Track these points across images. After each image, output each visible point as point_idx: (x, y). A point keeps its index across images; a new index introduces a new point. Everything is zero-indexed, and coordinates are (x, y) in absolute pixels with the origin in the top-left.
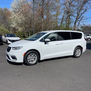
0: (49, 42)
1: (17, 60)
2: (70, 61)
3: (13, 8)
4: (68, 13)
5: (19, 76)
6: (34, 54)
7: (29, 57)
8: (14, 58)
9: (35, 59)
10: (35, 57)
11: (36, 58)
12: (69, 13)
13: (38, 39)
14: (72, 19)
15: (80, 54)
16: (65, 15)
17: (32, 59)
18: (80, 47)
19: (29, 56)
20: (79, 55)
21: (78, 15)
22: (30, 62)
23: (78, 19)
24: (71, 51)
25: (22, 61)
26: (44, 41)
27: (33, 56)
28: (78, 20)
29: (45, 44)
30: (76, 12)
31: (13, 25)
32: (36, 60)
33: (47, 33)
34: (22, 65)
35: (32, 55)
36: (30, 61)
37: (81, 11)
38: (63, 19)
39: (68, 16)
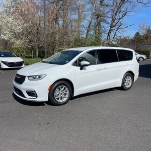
0: (86, 67)
1: (37, 96)
2: (119, 96)
3: (4, 6)
4: (98, 16)
5: (48, 123)
6: (64, 87)
7: (57, 92)
8: (32, 93)
9: (65, 94)
10: (66, 91)
11: (68, 92)
12: (101, 17)
13: (70, 61)
14: (104, 27)
15: (131, 84)
16: (93, 20)
17: (62, 95)
18: (130, 74)
19: (57, 89)
20: (130, 86)
21: (113, 20)
22: (59, 101)
23: (114, 26)
24: (119, 80)
25: (46, 99)
26: (80, 65)
27: (62, 89)
28: (113, 28)
29: (81, 69)
30: (110, 15)
31: (5, 36)
32: (67, 96)
33: (82, 51)
34: (44, 105)
35: (62, 87)
36: (58, 99)
37: (118, 14)
38: (89, 27)
39: (99, 22)
